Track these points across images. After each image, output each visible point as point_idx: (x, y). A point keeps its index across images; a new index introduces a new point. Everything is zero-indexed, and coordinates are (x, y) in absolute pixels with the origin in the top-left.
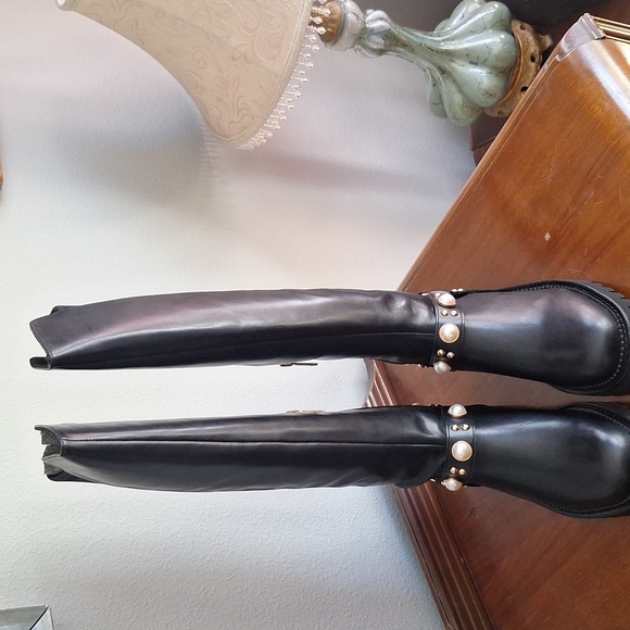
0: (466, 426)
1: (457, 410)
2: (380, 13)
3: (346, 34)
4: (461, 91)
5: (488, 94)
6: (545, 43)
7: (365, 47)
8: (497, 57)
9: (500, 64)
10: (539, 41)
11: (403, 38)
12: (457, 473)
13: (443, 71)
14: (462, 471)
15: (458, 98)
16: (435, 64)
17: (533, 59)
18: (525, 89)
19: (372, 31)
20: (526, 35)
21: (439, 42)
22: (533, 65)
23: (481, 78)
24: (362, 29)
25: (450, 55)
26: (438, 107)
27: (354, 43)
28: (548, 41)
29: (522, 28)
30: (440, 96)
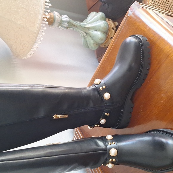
0: (114, 143)
1: (109, 137)
2: (66, 16)
3: (56, 22)
4: (93, 39)
5: (101, 39)
6: (116, 24)
7: (62, 26)
8: (103, 28)
9: (104, 30)
10: (114, 24)
11: (74, 24)
12: (112, 161)
13: (87, 34)
14: (114, 160)
15: (92, 42)
16: (84, 32)
17: (113, 29)
18: (111, 38)
19: (64, 21)
20: (110, 22)
21: (85, 25)
22: (113, 30)
23: (99, 35)
24: (61, 21)
25: (89, 28)
26: (86, 45)
27: (59, 25)
28: (117, 24)
29: (109, 20)
30: (86, 41)
